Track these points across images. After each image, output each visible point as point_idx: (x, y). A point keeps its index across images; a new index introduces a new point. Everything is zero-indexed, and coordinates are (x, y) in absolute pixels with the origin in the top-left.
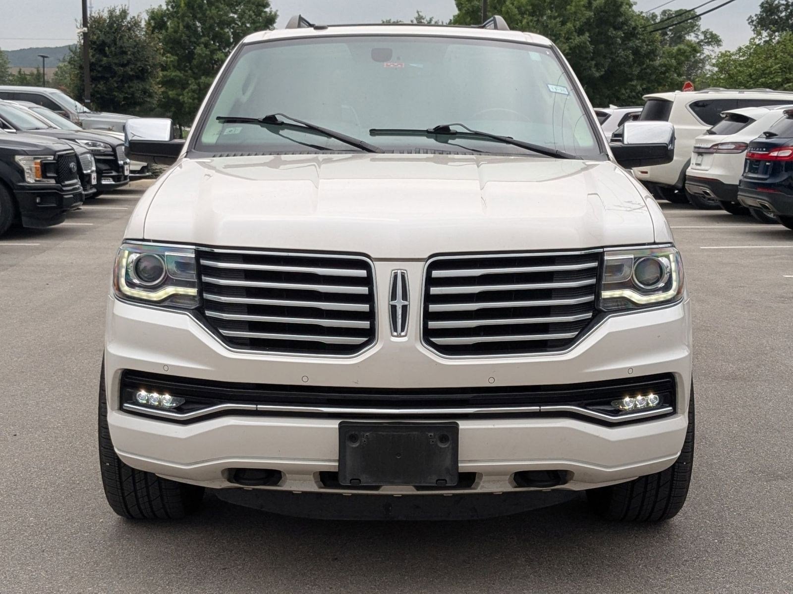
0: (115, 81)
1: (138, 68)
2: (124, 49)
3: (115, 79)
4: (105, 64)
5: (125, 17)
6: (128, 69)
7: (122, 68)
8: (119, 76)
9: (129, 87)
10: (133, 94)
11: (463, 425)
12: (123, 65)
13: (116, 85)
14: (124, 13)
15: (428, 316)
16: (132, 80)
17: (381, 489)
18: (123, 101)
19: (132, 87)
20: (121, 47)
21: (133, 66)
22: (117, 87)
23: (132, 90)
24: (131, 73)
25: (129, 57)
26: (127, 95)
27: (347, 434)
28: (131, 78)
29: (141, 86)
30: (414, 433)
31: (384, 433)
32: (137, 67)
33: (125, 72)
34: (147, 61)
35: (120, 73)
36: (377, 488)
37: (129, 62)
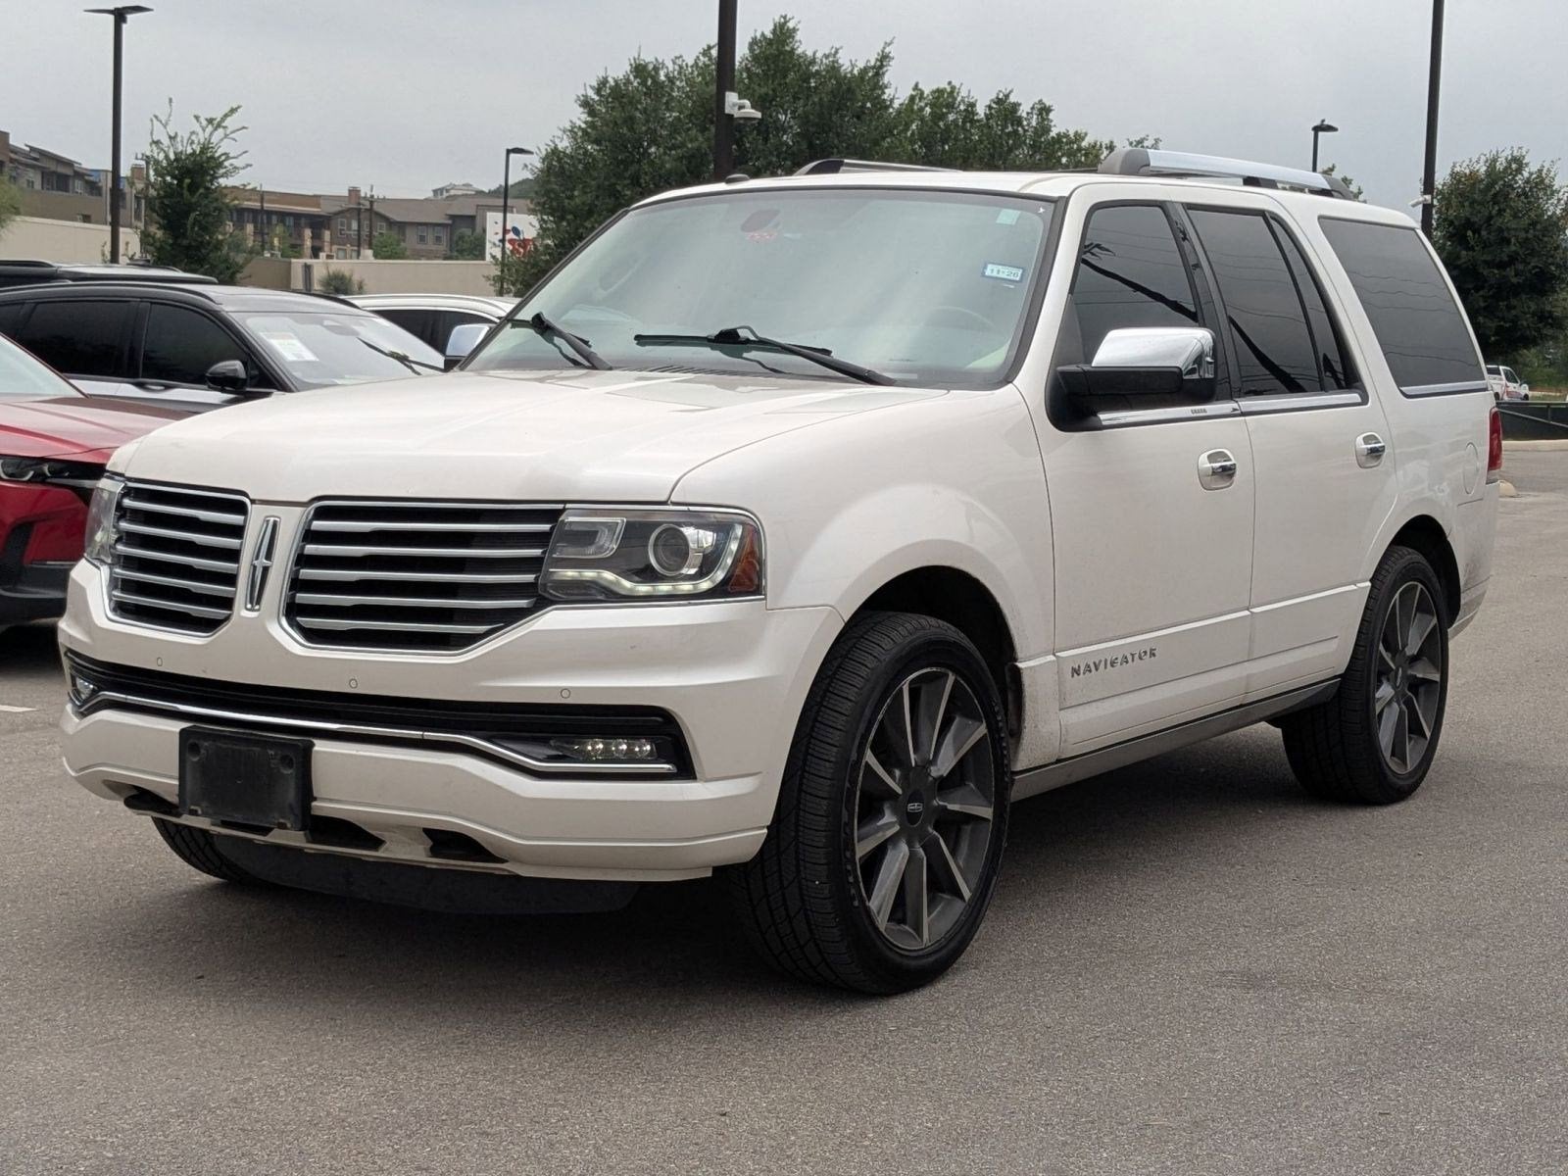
0: (1482, 296)
1: (1530, 272)
2: (1506, 234)
3: (1481, 293)
4: (1465, 263)
5: (1519, 171)
6: (1510, 272)
7: (1496, 271)
8: (1491, 287)
9: (1510, 308)
10: (1514, 321)
11: (320, 746)
12: (1502, 265)
13: (1482, 304)
14: (1517, 163)
15: (297, 584)
16: (1516, 295)
17: (271, 834)
18: (1494, 336)
19: (1514, 308)
20: (1500, 230)
21: (1521, 267)
22: (1485, 308)
23: (1514, 312)
24: (1515, 280)
25: (1513, 248)
26: (1502, 323)
27: (188, 742)
28: (1516, 290)
29: (1533, 307)
30: (254, 748)
31: (225, 746)
32: (1530, 267)
33: (1504, 277)
34: (1552, 256)
35: (1493, 281)
36: (266, 831)
37: (1513, 259)
